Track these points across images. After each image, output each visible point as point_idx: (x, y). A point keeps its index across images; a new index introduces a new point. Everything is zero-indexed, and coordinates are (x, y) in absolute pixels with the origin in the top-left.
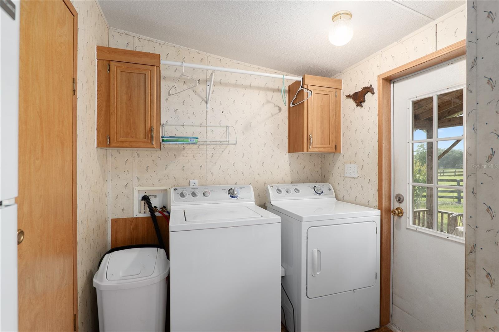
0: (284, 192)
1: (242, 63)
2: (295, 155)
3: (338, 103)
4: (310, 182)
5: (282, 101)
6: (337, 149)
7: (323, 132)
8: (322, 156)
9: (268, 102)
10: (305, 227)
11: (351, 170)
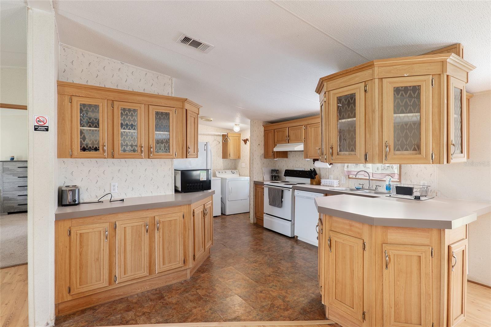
0: (221, 172)
1: (205, 126)
2: (225, 159)
3: (240, 142)
4: (230, 169)
5: (220, 139)
6: (239, 157)
7: (234, 152)
8: (235, 160)
9: (215, 140)
10: (227, 181)
11: (243, 165)
